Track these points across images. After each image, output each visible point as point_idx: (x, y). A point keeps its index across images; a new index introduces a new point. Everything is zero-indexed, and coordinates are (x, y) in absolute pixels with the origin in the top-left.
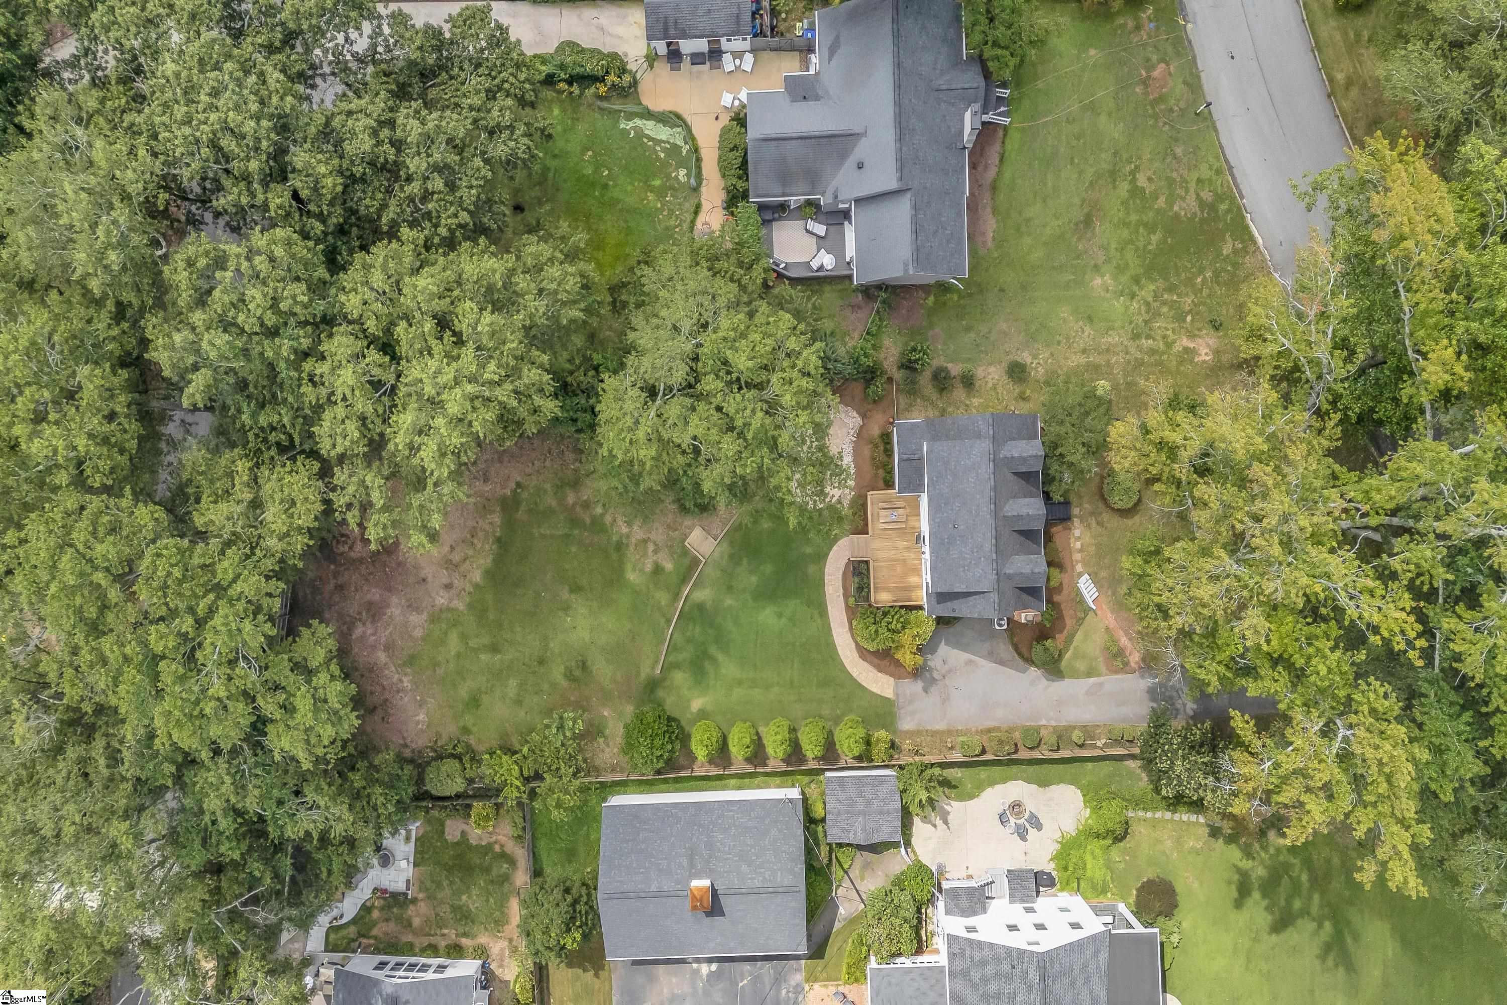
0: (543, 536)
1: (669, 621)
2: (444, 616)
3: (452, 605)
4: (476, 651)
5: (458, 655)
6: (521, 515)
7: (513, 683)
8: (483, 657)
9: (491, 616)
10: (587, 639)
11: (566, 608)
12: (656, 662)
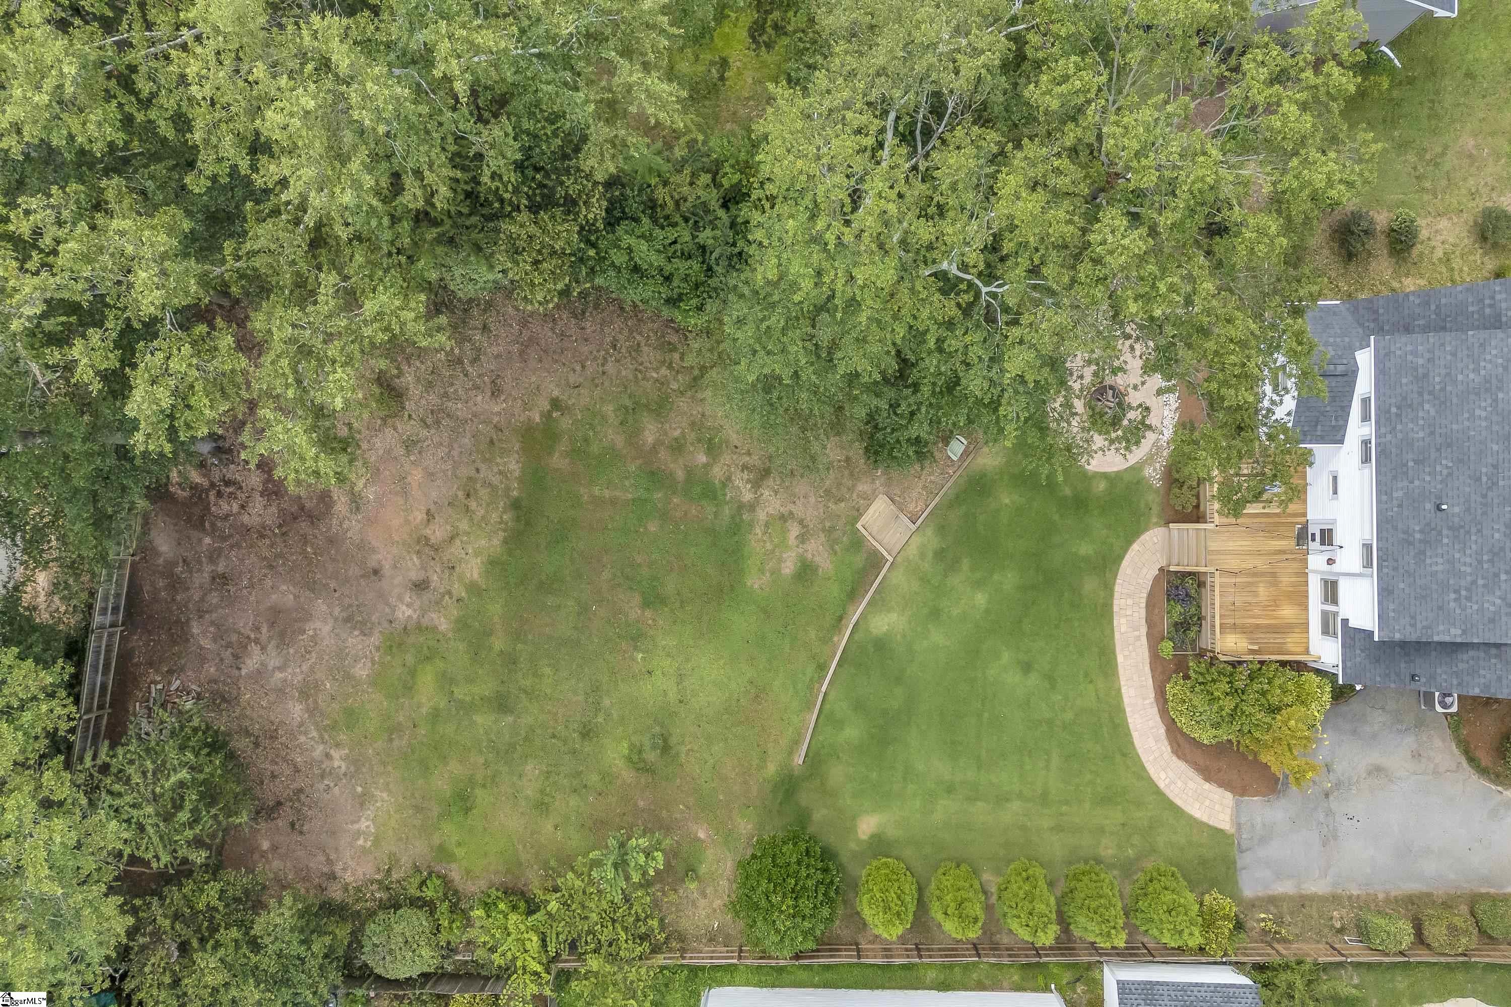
0: (598, 502)
1: (822, 668)
2: (411, 639)
3: (425, 622)
4: (467, 708)
5: (435, 715)
6: (558, 461)
7: (532, 769)
8: (479, 719)
9: (498, 643)
10: (673, 696)
11: (637, 638)
12: (796, 743)
